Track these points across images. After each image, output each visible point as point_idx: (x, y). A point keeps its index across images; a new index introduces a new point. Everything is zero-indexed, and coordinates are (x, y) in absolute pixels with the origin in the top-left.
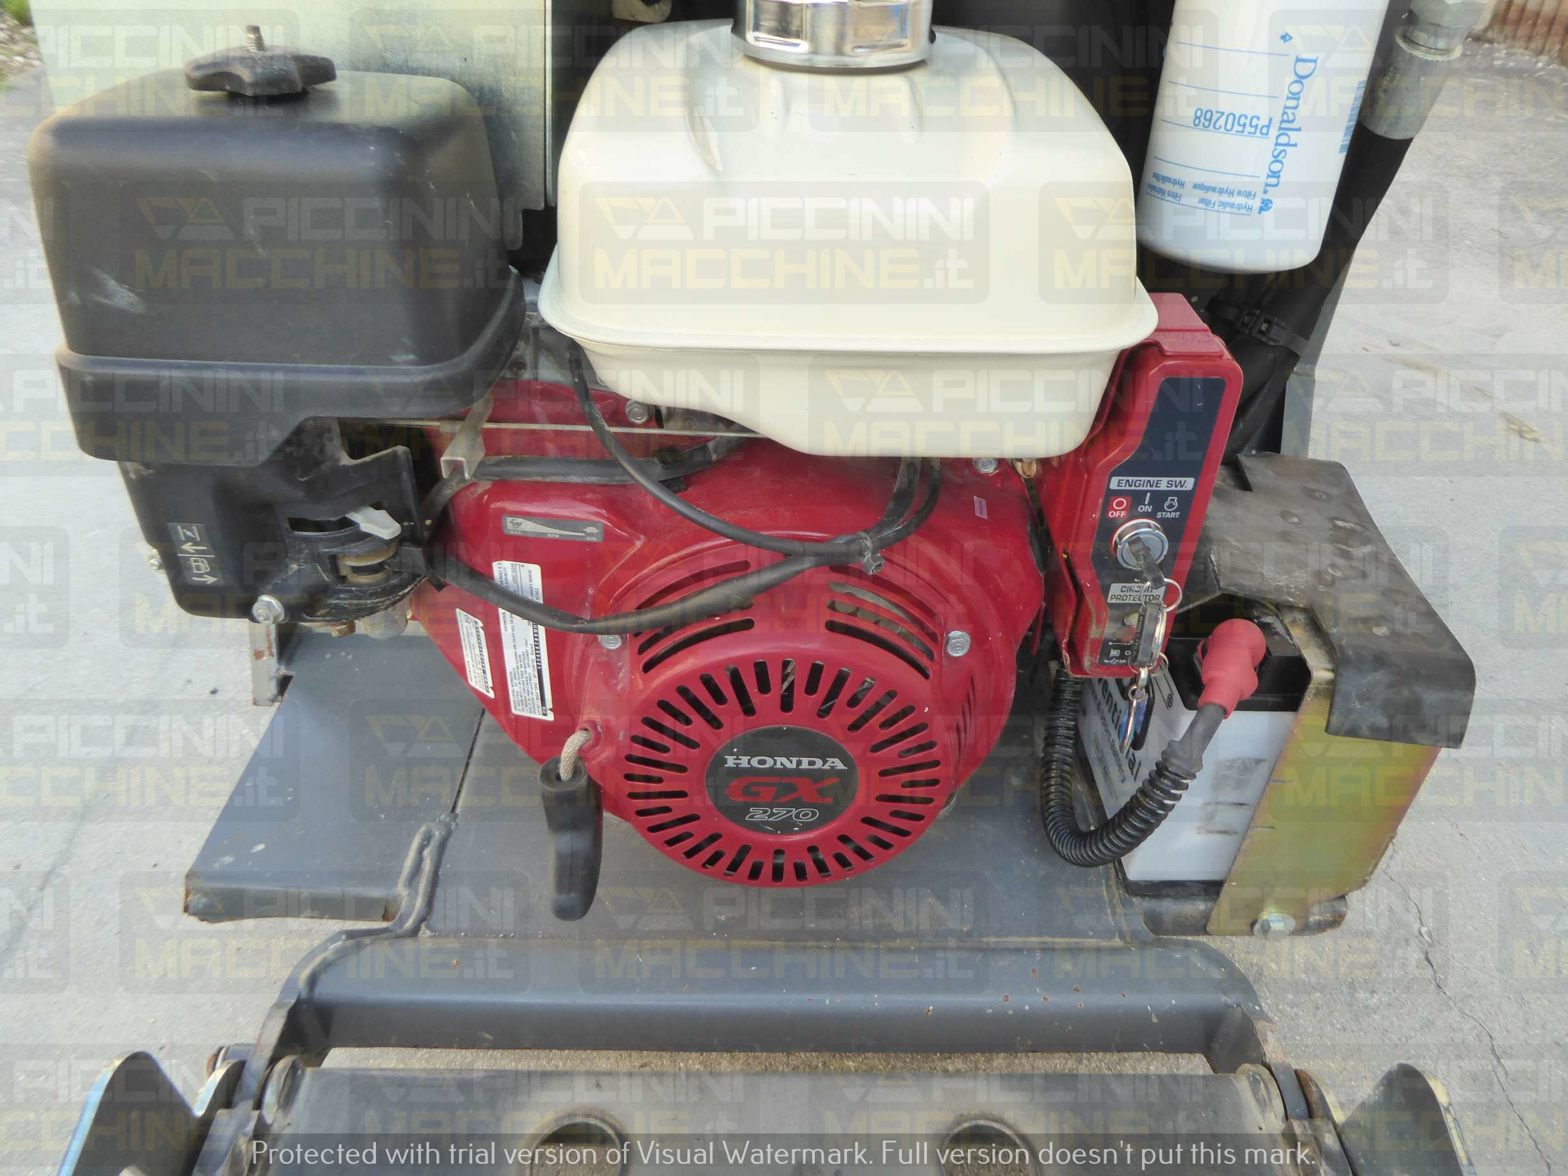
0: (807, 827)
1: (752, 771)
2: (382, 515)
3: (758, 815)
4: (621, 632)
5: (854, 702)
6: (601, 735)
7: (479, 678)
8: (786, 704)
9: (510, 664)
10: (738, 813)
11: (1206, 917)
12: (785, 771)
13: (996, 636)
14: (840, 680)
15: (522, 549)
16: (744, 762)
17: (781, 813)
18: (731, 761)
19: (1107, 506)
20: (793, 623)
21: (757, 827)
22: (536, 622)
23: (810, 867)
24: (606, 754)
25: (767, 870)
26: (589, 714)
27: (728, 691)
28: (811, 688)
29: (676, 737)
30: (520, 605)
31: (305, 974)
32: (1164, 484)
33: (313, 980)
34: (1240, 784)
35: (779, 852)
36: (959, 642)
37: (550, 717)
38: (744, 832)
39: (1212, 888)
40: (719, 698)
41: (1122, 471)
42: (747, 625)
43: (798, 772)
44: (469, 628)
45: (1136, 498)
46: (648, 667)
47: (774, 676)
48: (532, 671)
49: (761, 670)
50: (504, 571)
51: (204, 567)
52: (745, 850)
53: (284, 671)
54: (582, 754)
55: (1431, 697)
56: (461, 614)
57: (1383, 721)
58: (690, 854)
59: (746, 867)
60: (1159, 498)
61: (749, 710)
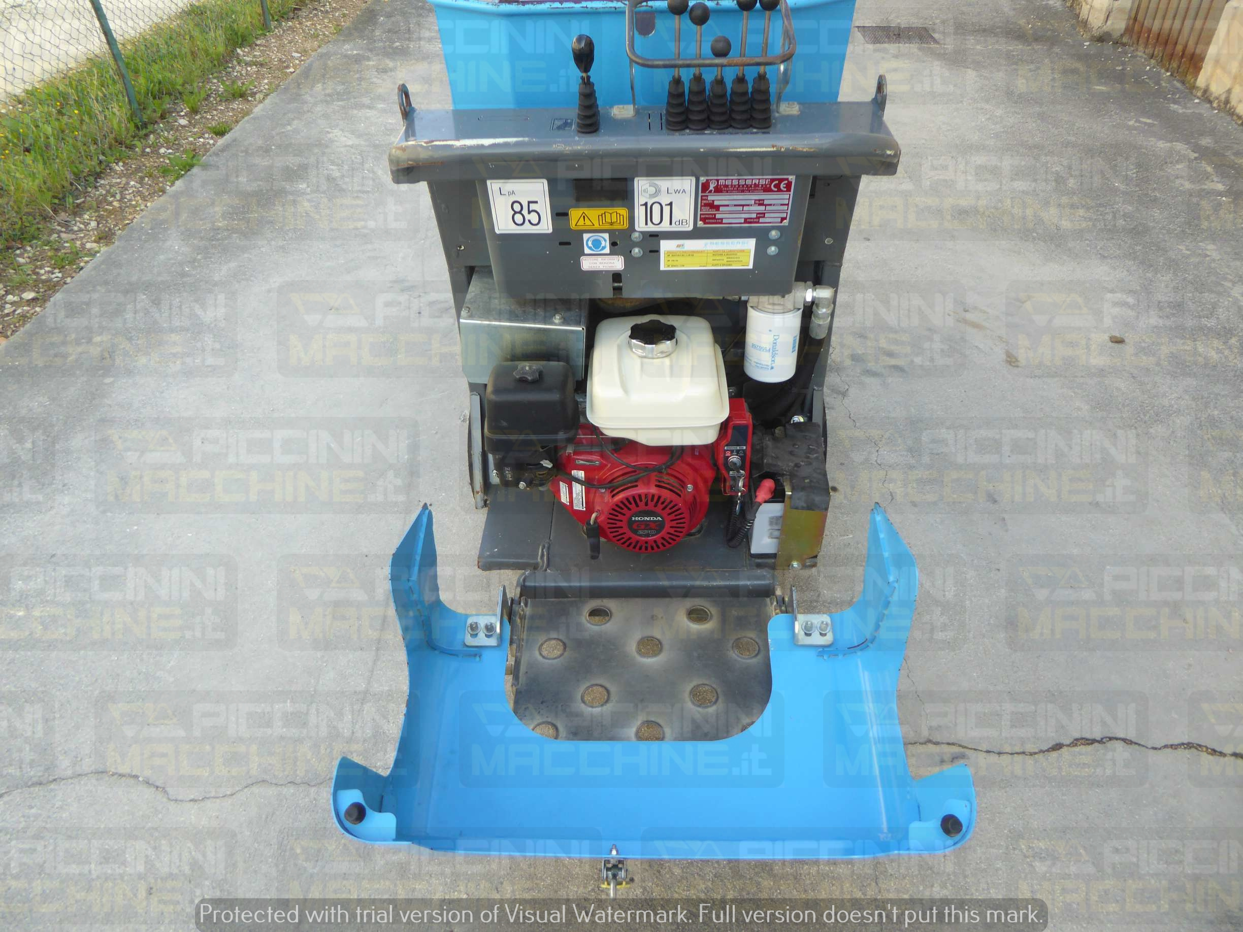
0: (653, 535)
1: (638, 521)
2: (547, 462)
3: (641, 532)
4: (606, 488)
5: (662, 503)
6: (600, 512)
7: (564, 499)
8: (646, 504)
9: (574, 495)
10: (635, 532)
11: (774, 563)
12: (647, 521)
13: (701, 485)
14: (659, 497)
15: (579, 468)
16: (637, 519)
17: (646, 532)
18: (633, 519)
19: (725, 453)
20: (648, 484)
21: (641, 535)
22: (582, 485)
23: (655, 547)
24: (602, 518)
25: (643, 548)
26: (597, 508)
27: (632, 501)
28: (652, 500)
29: (620, 513)
30: (578, 481)
31: (521, 580)
32: (738, 448)
33: (524, 580)
34: (777, 524)
35: (646, 542)
36: (690, 487)
37: (584, 509)
38: (636, 536)
39: (774, 556)
40: (630, 503)
41: (727, 445)
42: (637, 486)
43: (650, 521)
44: (563, 487)
45: (732, 451)
46: (613, 496)
47: (643, 498)
48: (580, 497)
49: (640, 496)
50: (574, 473)
51: (510, 476)
52: (637, 542)
53: (486, 498)
54: (596, 518)
55: (817, 499)
56: (561, 483)
57: (805, 505)
58: (623, 543)
59: (638, 547)
60: (738, 452)
61: (638, 506)
